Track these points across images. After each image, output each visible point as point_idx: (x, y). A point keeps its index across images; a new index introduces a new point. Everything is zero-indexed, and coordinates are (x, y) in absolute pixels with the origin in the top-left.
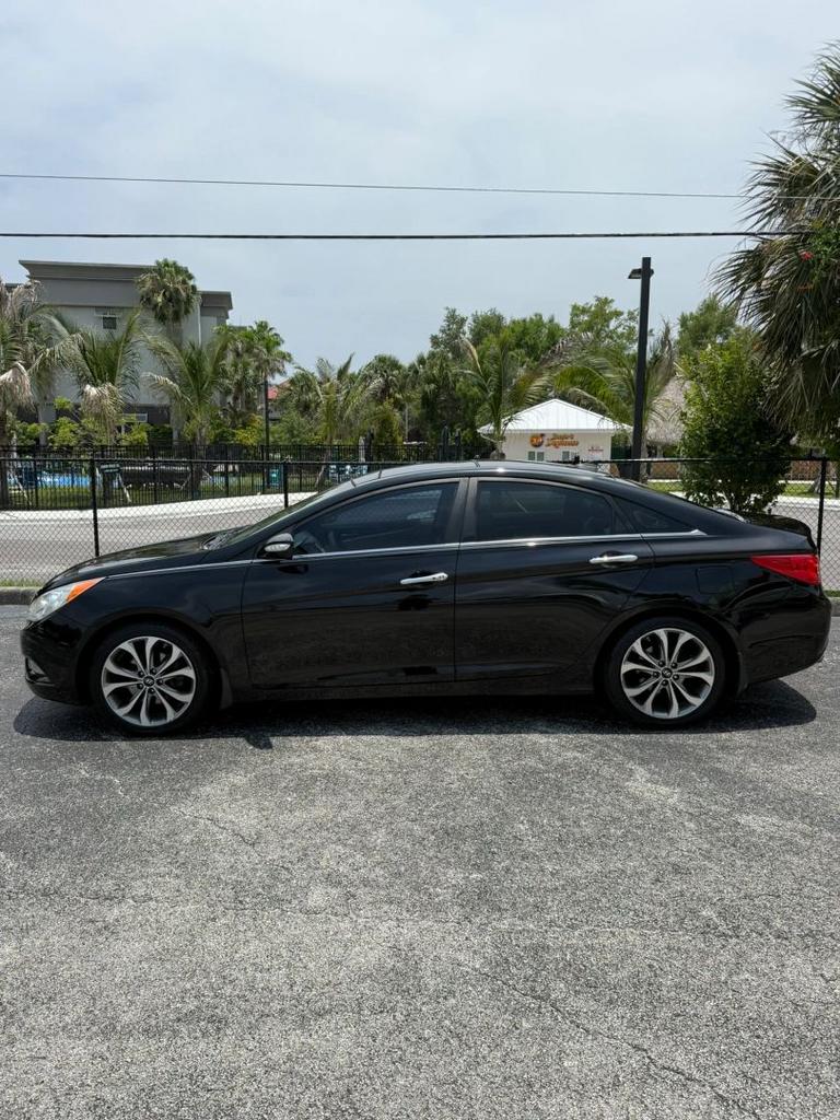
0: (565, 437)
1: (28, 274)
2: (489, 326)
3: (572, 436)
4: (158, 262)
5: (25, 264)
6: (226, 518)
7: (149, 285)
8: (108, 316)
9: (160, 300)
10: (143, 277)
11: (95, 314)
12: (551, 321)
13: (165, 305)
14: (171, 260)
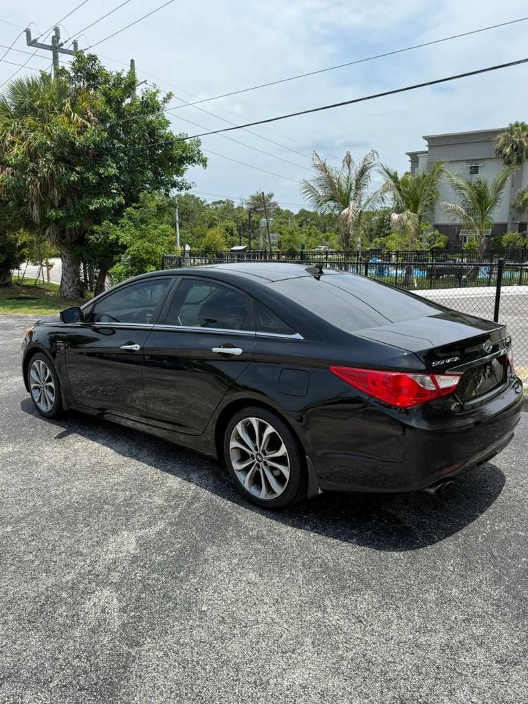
1: (427, 144)
4: (510, 125)
5: (425, 138)
6: (458, 301)
7: (502, 141)
8: (474, 165)
9: (508, 150)
10: (498, 136)
11: (466, 166)
13: (511, 154)
14: (520, 121)
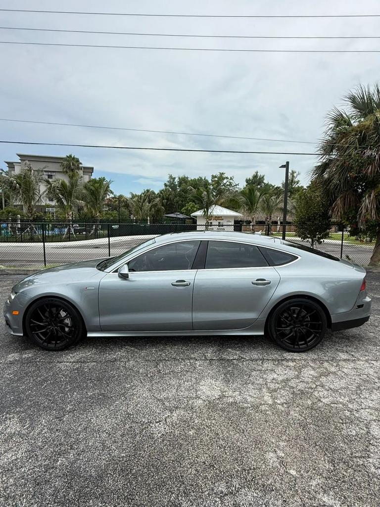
0: (219, 217)
1: (20, 158)
2: (183, 180)
3: (221, 217)
4: (67, 156)
8: (49, 174)
12: (205, 179)
